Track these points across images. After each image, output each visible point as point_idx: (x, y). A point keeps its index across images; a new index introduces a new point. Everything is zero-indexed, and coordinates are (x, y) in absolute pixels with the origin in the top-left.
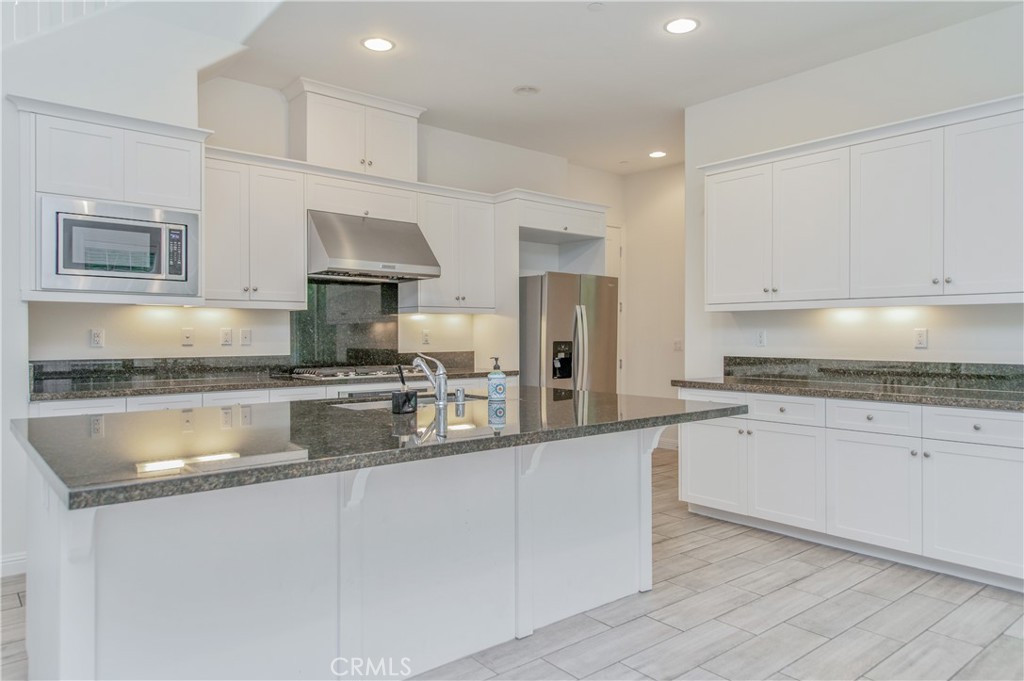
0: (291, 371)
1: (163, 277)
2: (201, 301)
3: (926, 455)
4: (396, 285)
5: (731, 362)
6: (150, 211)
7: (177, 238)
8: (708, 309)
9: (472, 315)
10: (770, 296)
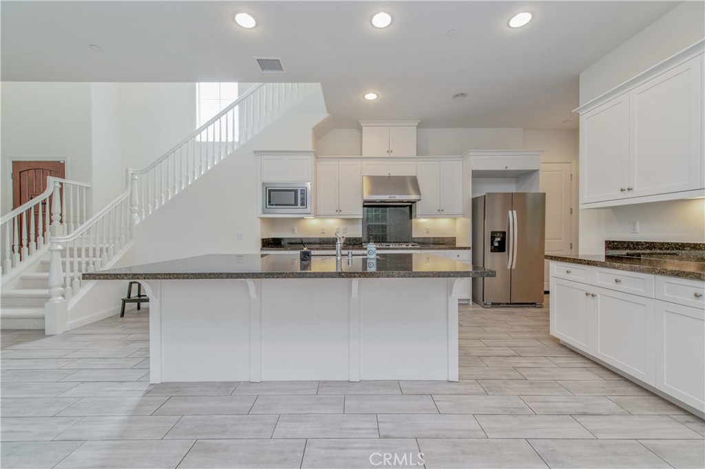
1: (299, 207)
4: (411, 205)
5: (610, 245)
7: (303, 192)
8: (581, 207)
9: (455, 218)
10: (626, 194)
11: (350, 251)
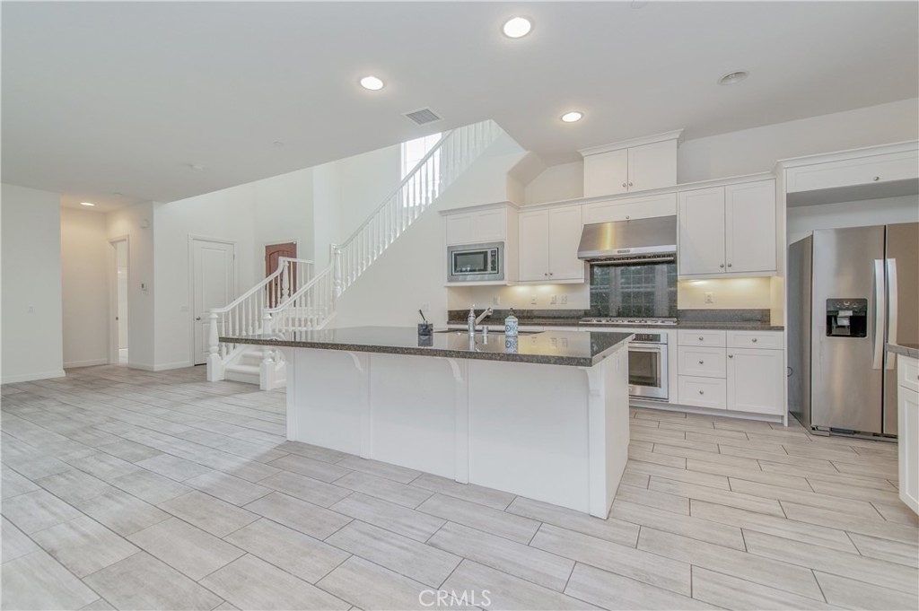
11: (485, 326)
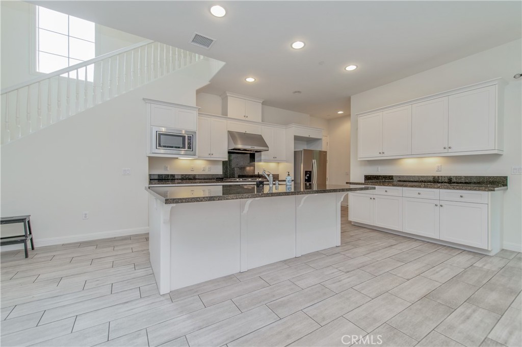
0: (222, 179)
1: (186, 149)
2: (196, 157)
3: (441, 206)
4: (254, 154)
5: (367, 177)
6: (181, 131)
7: (190, 138)
8: (359, 159)
9: (278, 163)
10: (381, 155)
